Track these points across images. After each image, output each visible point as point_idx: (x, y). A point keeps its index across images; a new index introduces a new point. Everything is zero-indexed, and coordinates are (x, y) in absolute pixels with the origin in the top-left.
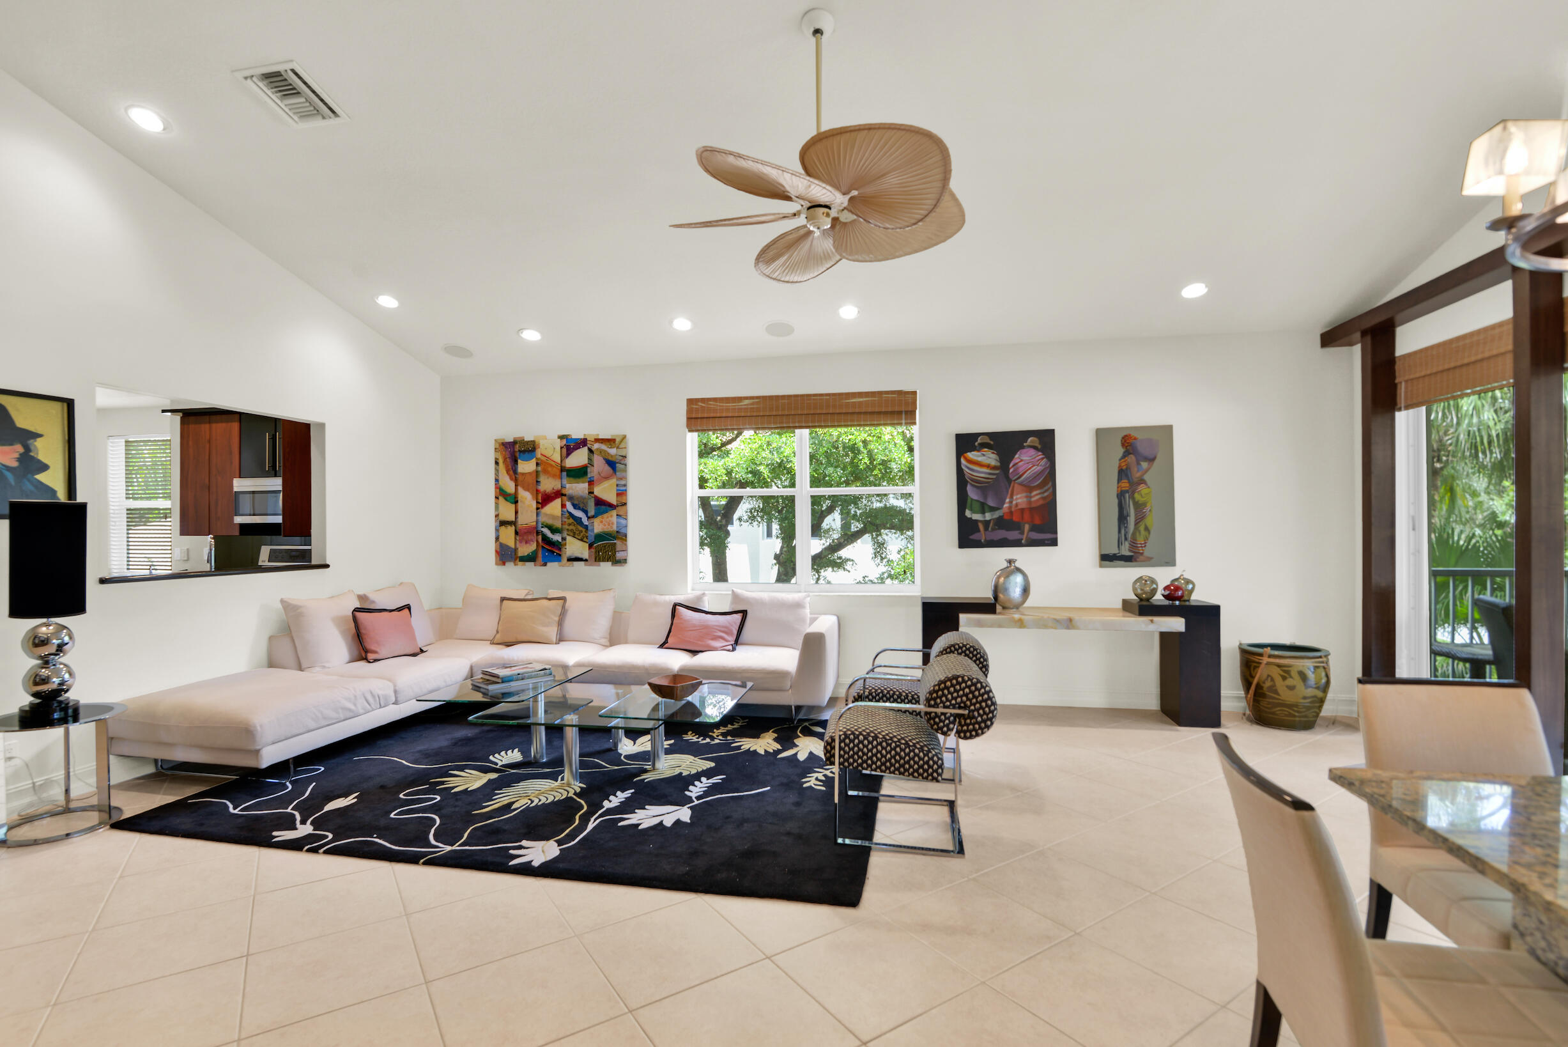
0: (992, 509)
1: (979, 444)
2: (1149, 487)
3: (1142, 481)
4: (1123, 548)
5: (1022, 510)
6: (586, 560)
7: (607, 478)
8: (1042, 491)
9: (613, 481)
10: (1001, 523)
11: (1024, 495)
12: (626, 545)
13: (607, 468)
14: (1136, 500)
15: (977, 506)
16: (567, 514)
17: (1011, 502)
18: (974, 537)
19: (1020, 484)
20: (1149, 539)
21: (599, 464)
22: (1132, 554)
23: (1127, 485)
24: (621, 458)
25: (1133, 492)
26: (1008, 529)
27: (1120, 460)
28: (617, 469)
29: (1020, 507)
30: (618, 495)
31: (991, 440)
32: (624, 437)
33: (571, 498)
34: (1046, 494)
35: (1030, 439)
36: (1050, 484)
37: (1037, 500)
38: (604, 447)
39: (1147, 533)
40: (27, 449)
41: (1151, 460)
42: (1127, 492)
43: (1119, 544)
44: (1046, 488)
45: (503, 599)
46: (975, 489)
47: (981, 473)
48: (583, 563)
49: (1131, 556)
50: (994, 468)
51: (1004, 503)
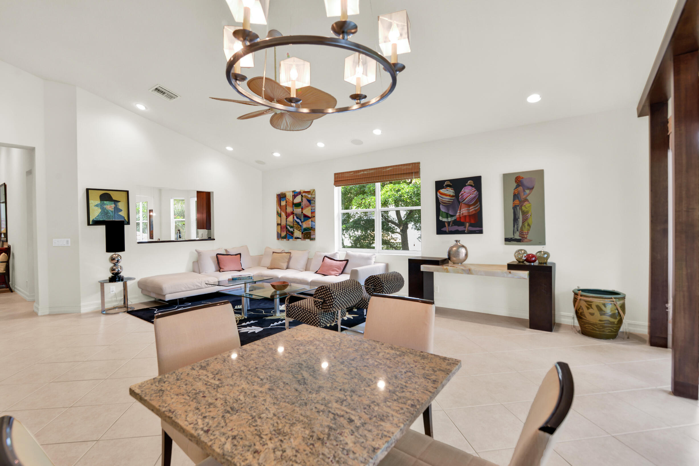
0: (452, 216)
1: (446, 185)
2: (530, 203)
3: (526, 200)
4: (516, 235)
5: (465, 216)
6: (301, 238)
7: (308, 207)
8: (475, 206)
9: (310, 208)
10: (456, 223)
11: (466, 209)
12: (315, 233)
13: (308, 203)
14: (523, 210)
15: (444, 215)
16: (295, 221)
17: (460, 213)
18: (443, 229)
19: (465, 204)
20: (530, 230)
21: (305, 202)
22: (521, 238)
23: (518, 202)
24: (313, 198)
25: (521, 206)
26: (459, 226)
27: (514, 190)
28: (311, 203)
29: (464, 215)
30: (312, 213)
31: (451, 183)
32: (314, 190)
33: (296, 215)
34: (476, 208)
35: (469, 181)
36: (479, 203)
37: (472, 212)
38: (306, 194)
39: (529, 227)
40: (116, 206)
41: (531, 189)
42: (518, 206)
43: (514, 233)
44: (477, 205)
45: (273, 252)
46: (444, 207)
47: (446, 199)
48: (300, 239)
49: (521, 239)
50: (453, 196)
51: (457, 213)
